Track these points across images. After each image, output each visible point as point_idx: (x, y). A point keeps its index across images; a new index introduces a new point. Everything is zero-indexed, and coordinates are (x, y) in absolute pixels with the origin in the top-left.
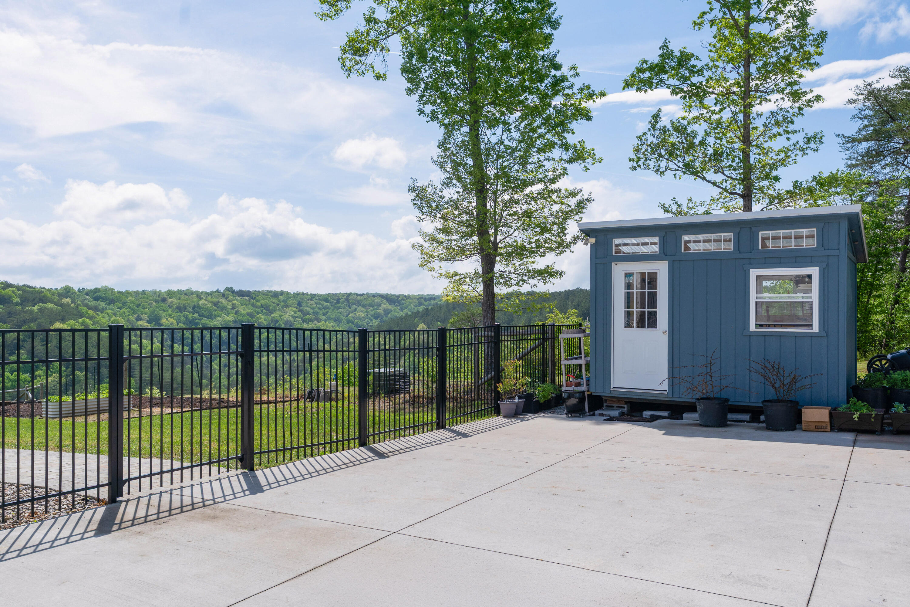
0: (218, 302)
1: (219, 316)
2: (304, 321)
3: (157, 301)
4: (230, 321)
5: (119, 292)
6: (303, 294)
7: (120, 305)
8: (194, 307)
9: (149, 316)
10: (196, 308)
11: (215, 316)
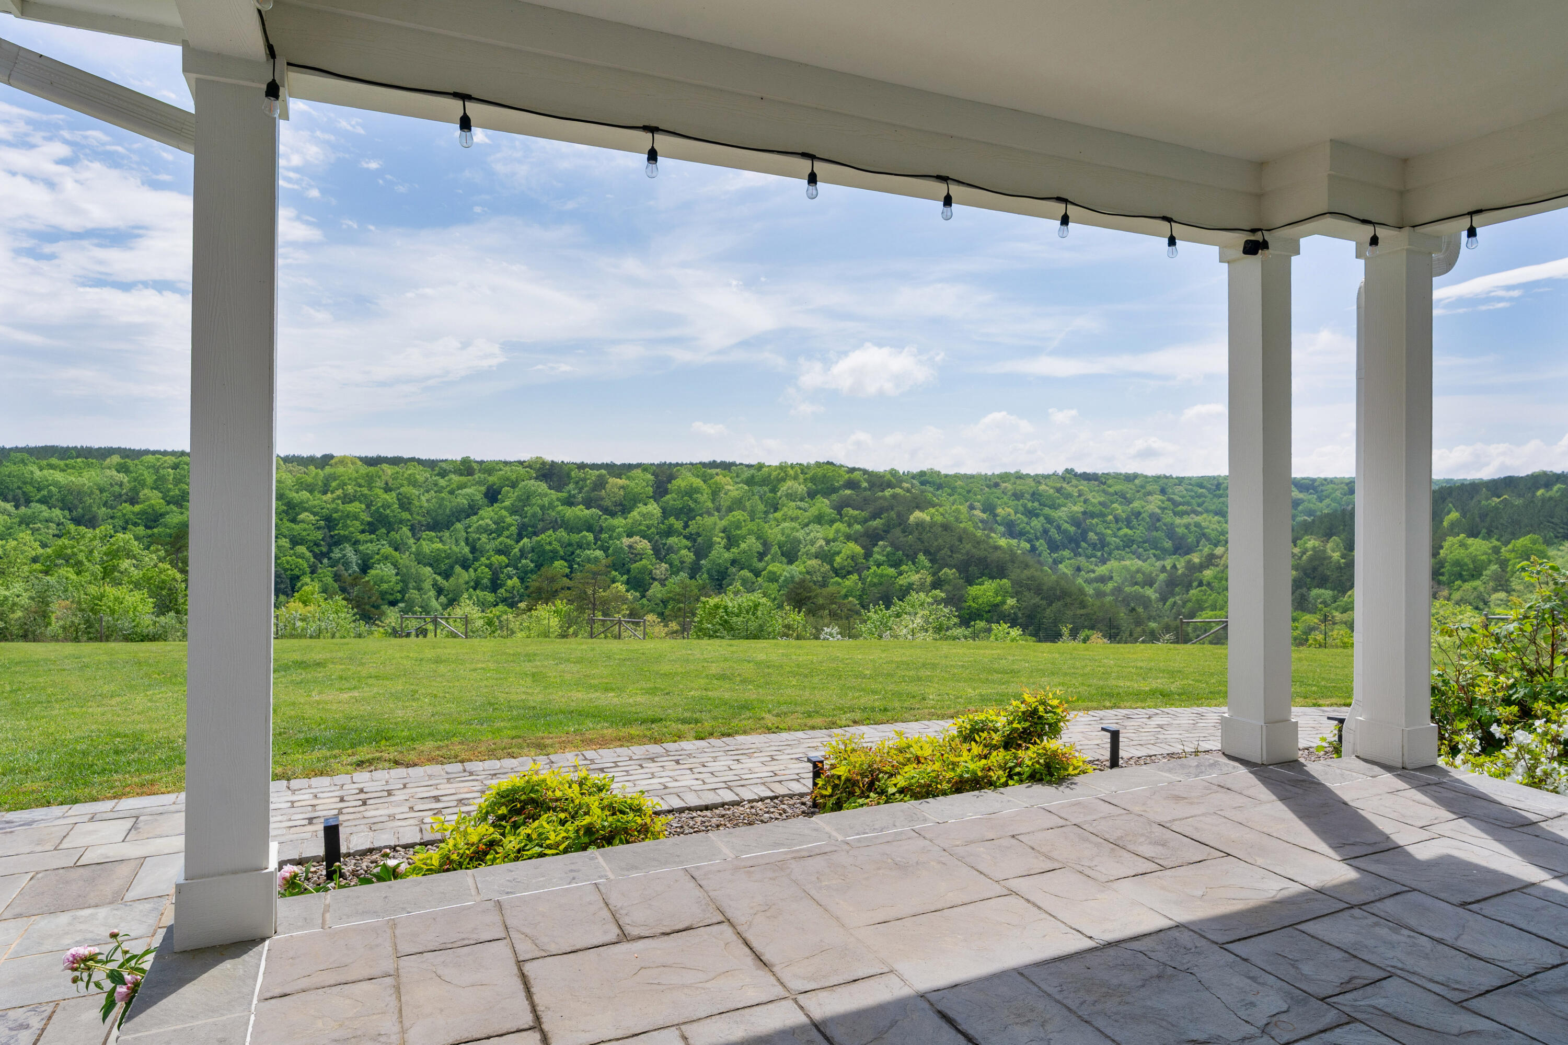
0: (1062, 487)
1: (1065, 506)
2: (1175, 514)
3: (988, 486)
4: (1078, 512)
5: (946, 476)
6: (1166, 477)
7: (949, 491)
8: (1033, 494)
9: (982, 505)
10: (1035, 496)
11: (1060, 506)
